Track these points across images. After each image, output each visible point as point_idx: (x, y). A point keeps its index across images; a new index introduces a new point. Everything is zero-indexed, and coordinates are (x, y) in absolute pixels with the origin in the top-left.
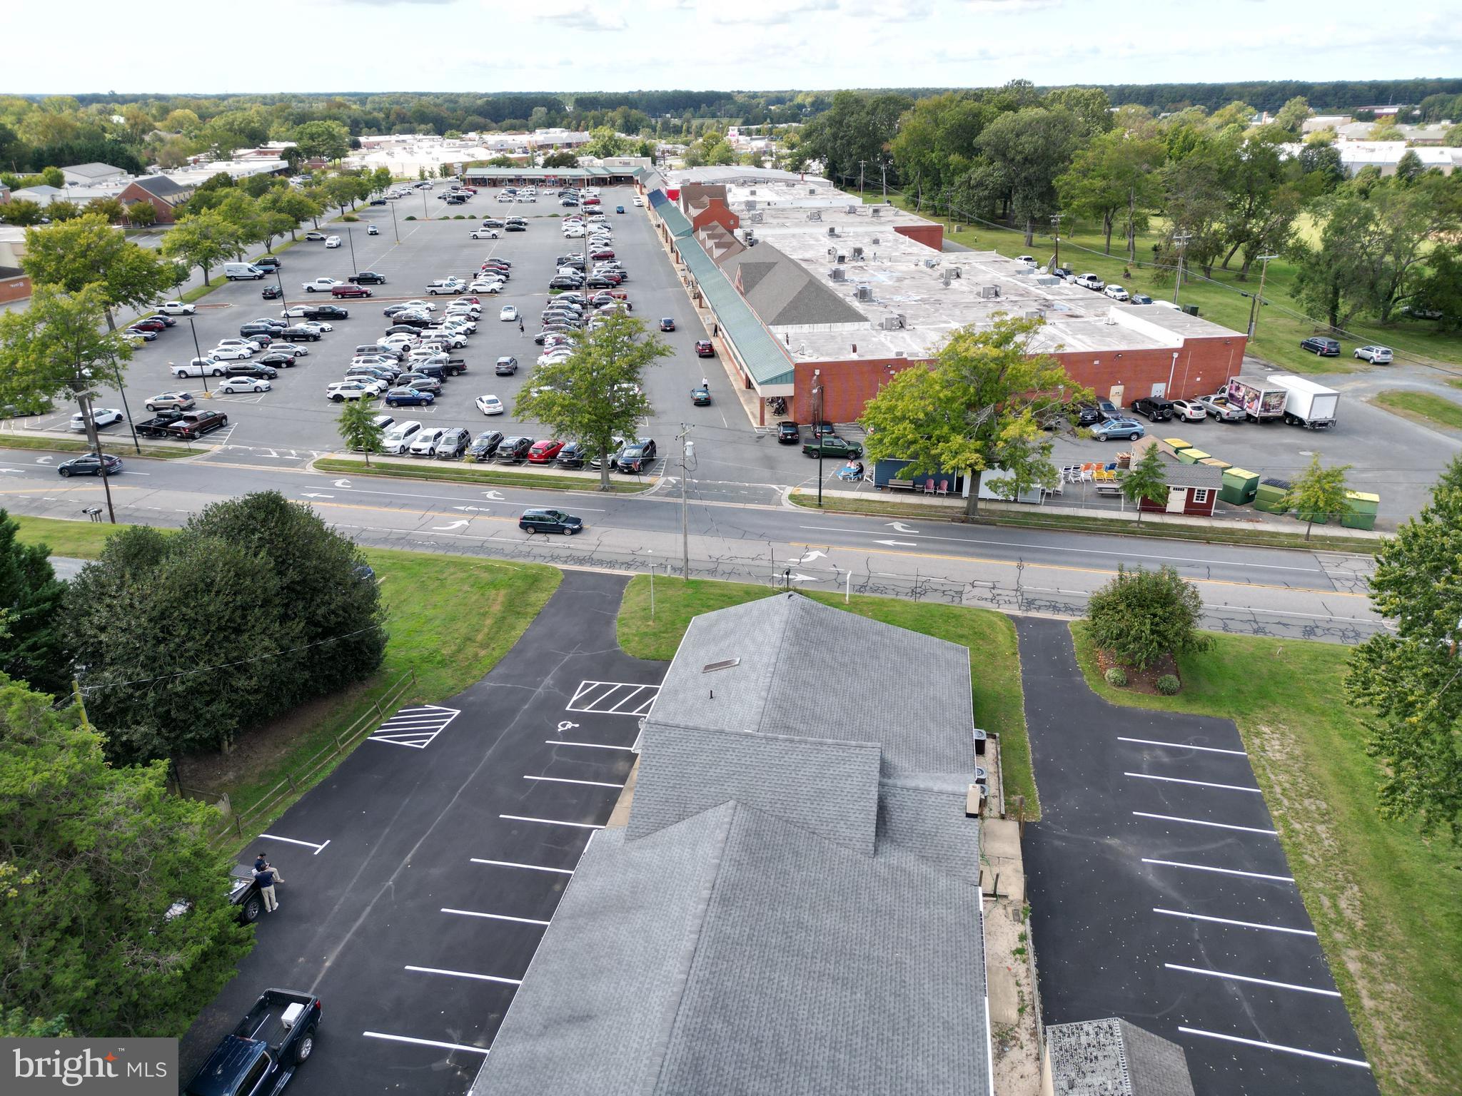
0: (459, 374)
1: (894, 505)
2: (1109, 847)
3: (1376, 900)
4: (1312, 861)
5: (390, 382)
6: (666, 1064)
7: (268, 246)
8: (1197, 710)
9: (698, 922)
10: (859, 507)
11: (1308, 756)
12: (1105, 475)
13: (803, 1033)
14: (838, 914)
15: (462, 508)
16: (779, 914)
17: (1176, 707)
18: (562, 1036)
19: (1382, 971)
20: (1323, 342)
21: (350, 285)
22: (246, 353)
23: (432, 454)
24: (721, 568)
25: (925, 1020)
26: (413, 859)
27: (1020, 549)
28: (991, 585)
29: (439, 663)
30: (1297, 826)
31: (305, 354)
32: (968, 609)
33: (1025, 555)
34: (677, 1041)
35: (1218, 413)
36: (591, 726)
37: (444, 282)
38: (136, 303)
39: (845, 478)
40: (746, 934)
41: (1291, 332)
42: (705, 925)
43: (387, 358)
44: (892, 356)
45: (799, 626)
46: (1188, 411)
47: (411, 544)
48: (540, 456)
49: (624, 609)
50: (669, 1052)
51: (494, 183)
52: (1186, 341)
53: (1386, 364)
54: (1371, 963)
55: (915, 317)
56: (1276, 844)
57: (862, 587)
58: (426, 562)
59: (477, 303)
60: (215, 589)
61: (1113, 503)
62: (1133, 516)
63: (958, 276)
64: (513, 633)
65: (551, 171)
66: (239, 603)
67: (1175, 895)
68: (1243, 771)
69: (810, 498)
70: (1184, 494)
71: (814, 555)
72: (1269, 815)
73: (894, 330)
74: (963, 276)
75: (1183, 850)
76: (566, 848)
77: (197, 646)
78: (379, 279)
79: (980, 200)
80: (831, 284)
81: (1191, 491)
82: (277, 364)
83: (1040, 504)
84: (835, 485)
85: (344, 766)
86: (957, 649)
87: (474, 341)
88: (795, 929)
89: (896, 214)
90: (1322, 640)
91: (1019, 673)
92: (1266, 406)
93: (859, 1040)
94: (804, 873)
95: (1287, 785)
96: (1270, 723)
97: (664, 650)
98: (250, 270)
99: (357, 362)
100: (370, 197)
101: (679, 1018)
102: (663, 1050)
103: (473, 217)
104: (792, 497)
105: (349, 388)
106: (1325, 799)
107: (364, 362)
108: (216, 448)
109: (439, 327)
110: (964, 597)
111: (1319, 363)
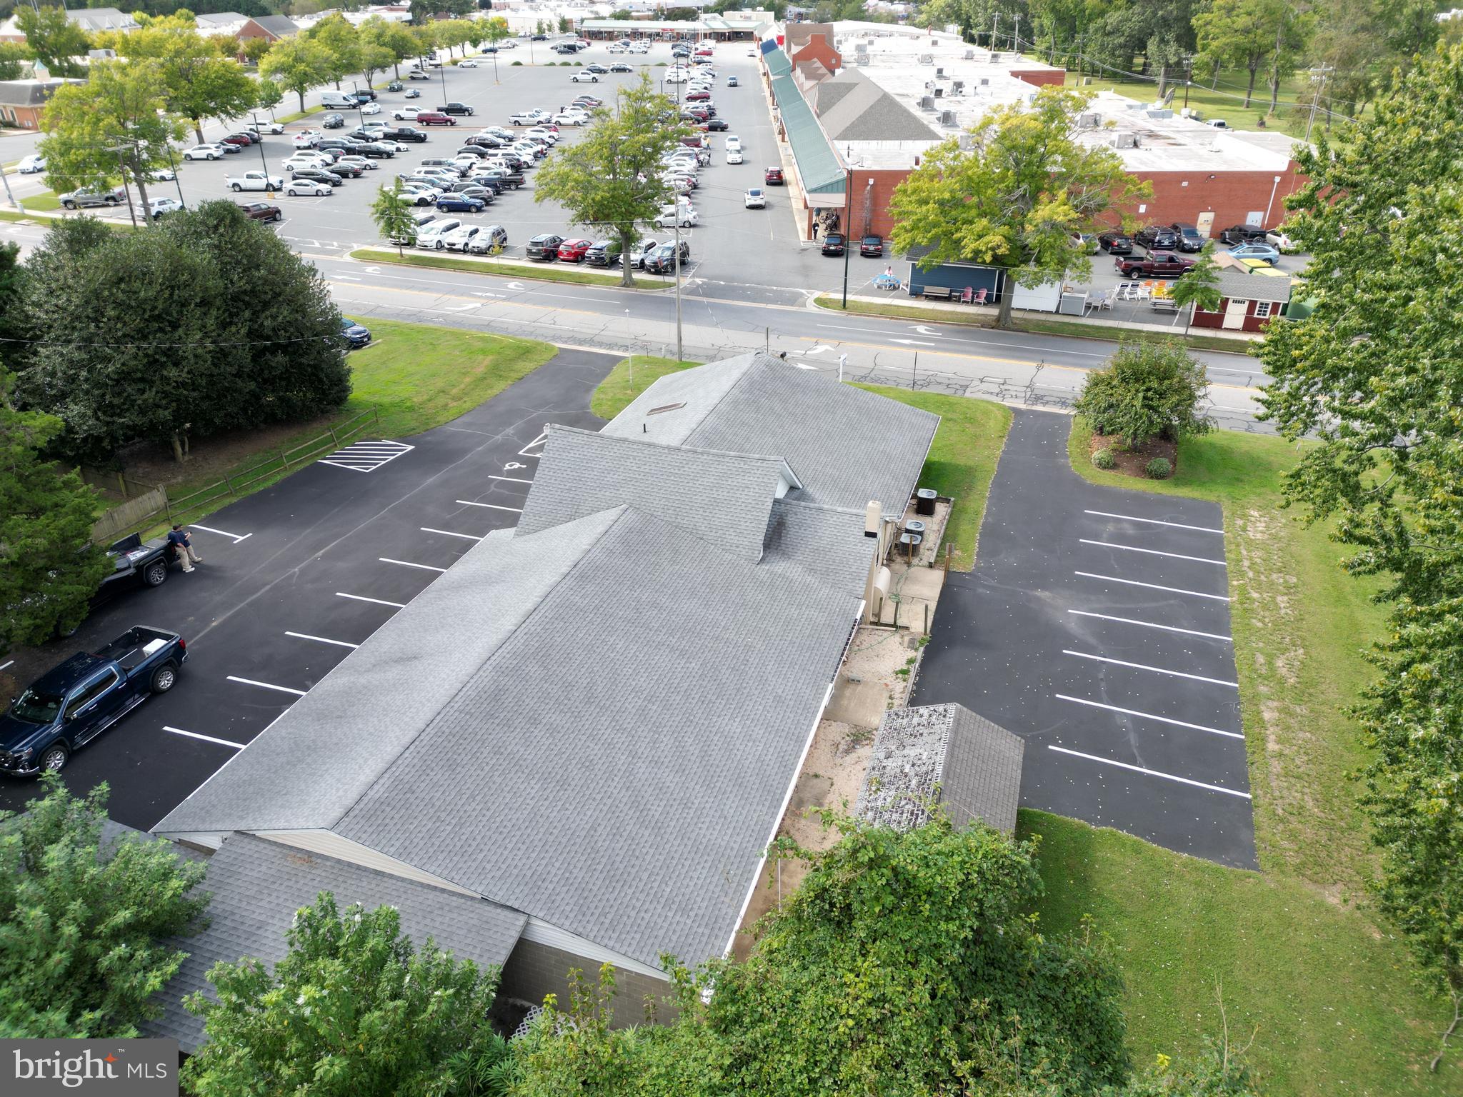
0: (517, 189)
2: (1038, 599)
3: (1320, 662)
4: (1260, 625)
5: (447, 190)
6: (465, 689)
7: (369, 81)
9: (548, 589)
10: (884, 311)
11: (1293, 538)
12: (1165, 292)
13: (620, 685)
14: (700, 602)
17: (1161, 489)
18: (385, 671)
19: (1300, 722)
21: (437, 113)
23: (464, 251)
25: (757, 692)
27: (1044, 352)
29: (407, 408)
30: (1255, 595)
31: (374, 168)
32: (968, 400)
33: (1049, 358)
37: (527, 114)
38: (224, 117)
40: (594, 604)
42: (554, 592)
46: (1282, 240)
47: (420, 319)
48: (569, 254)
49: (608, 381)
51: (610, 36)
52: (1292, 162)
54: (1290, 714)
56: (1225, 608)
57: (863, 376)
58: (428, 331)
59: (556, 130)
61: (1167, 317)
62: (1182, 330)
65: (669, 25)
67: (1095, 641)
69: (837, 301)
70: (1244, 307)
71: (821, 349)
72: (1227, 584)
75: (1118, 606)
78: (467, 110)
80: (914, 109)
81: (1252, 304)
82: (344, 174)
83: (1085, 316)
84: (868, 292)
85: (287, 481)
86: (928, 416)
87: (540, 162)
89: (1022, 61)
91: (999, 453)
94: (677, 567)
95: (1258, 561)
96: (1260, 508)
98: (346, 99)
100: (482, 45)
101: (494, 658)
102: (466, 679)
103: (579, 64)
104: (818, 300)
106: (1297, 576)
107: (427, 172)
110: (968, 390)
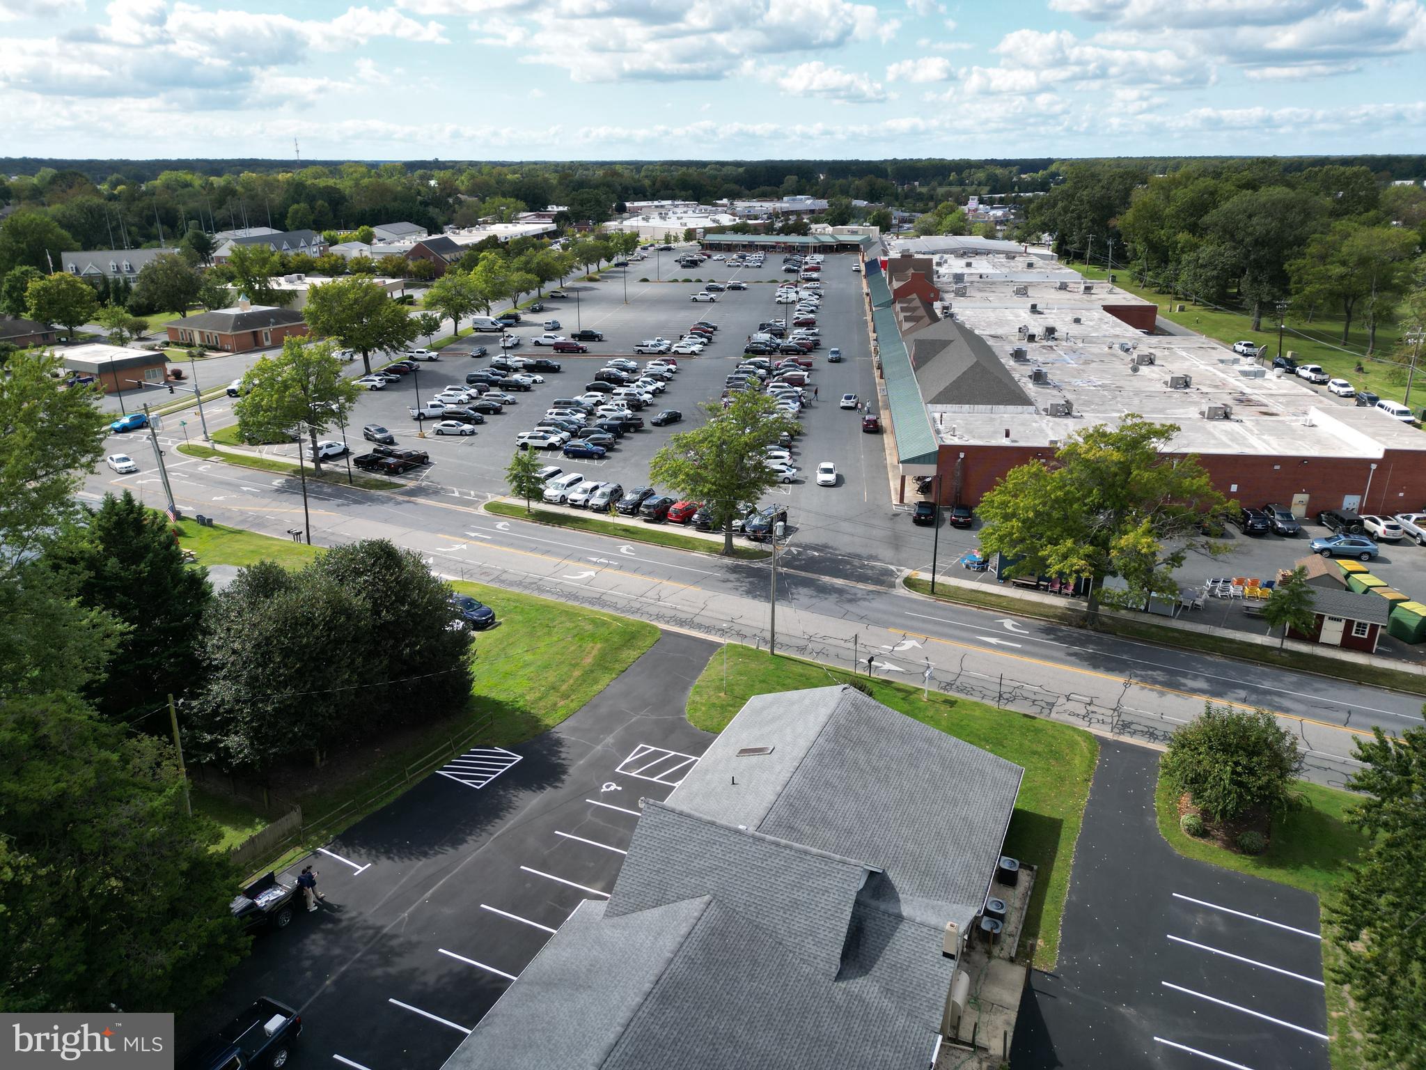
0: (635, 431)
1: (1013, 600)
2: (1122, 1017)
5: (574, 435)
7: (515, 303)
9: (630, 1014)
10: (975, 598)
12: (1259, 593)
14: (775, 1035)
15: (595, 560)
16: (713, 1023)
21: (572, 341)
22: (465, 398)
24: (811, 646)
26: (433, 894)
28: (1088, 700)
31: (513, 403)
32: (1054, 725)
33: (1137, 671)
36: (632, 791)
37: (653, 342)
38: (389, 350)
39: (968, 566)
40: (672, 1037)
42: (636, 1019)
43: (578, 411)
44: (1044, 443)
45: (842, 721)
46: (1381, 529)
47: (540, 590)
48: (678, 516)
49: (704, 676)
51: (729, 248)
52: (1387, 452)
55: (1087, 403)
57: (948, 684)
58: (546, 608)
59: (675, 364)
61: (1258, 625)
62: (1278, 642)
63: (1151, 362)
64: (594, 687)
65: (782, 238)
68: (1307, 956)
69: (924, 583)
70: (1341, 626)
71: (909, 644)
72: (1325, 1014)
73: (1059, 417)
74: (1156, 363)
75: (1207, 1035)
76: (560, 908)
78: (597, 336)
79: (1207, 281)
80: (1010, 363)
81: (1349, 624)
82: (485, 410)
83: (1173, 617)
84: (953, 572)
85: (408, 796)
86: (1011, 769)
87: (659, 400)
88: (724, 1042)
89: (1111, 292)
91: (1084, 802)
94: (755, 984)
98: (493, 323)
99: (551, 414)
100: (615, 259)
103: (699, 281)
104: (906, 580)
105: (535, 438)
107: (557, 414)
108: (411, 484)
109: (632, 385)
110: (1055, 709)
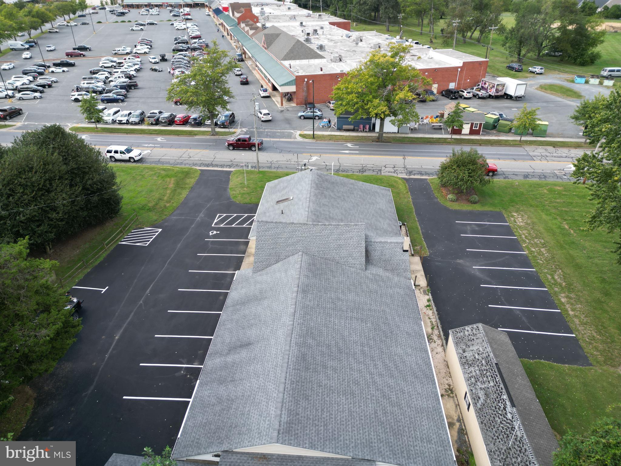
0: (135, 89)
1: (346, 136)
2: (459, 264)
3: (569, 274)
4: (541, 262)
6: (290, 358)
7: (30, 34)
8: (487, 208)
9: (294, 300)
10: (331, 138)
11: (533, 223)
12: (434, 120)
13: (348, 341)
14: (354, 294)
15: (147, 145)
16: (329, 295)
17: (477, 208)
18: (238, 353)
19: (575, 301)
20: (516, 65)
21: (74, 51)
22: (27, 82)
23: (128, 123)
24: (273, 165)
25: (398, 332)
26: (150, 291)
27: (403, 151)
28: (393, 166)
29: (148, 210)
30: (533, 250)
31: (57, 82)
32: (385, 176)
33: (405, 154)
34: (294, 349)
35: (477, 94)
36: (225, 232)
37: (121, 49)
39: (323, 126)
40: (316, 304)
41: (501, 63)
42: (297, 301)
43: (98, 82)
44: (339, 72)
45: (317, 182)
46: (465, 94)
48: (180, 121)
49: (231, 184)
50: (291, 353)
51: (138, 6)
52: (464, 63)
53: (541, 74)
54: (570, 298)
56: (526, 257)
57: (338, 170)
58: (134, 168)
59: (138, 57)
60: (34, 170)
61: (439, 131)
62: (449, 136)
63: (361, 41)
64: (181, 196)
66: (47, 177)
67: (488, 279)
68: (508, 231)
69: (309, 135)
70: (469, 126)
71: (314, 158)
72: (522, 246)
73: (338, 62)
74: (363, 41)
75: (489, 262)
76: (223, 282)
77: (29, 198)
78: (88, 48)
79: (365, 11)
80: (306, 43)
81: (472, 124)
82: (44, 86)
83: (409, 133)
84: (319, 129)
85: (109, 256)
86: (385, 189)
87: (140, 74)
89: (329, 17)
90: (532, 179)
91: (410, 200)
92: (497, 91)
93: (372, 342)
94: (337, 279)
95: (527, 235)
96: (517, 212)
97: (254, 200)
98: (22, 45)
99: (84, 84)
100: (77, 13)
101: (292, 340)
102: (288, 352)
103: (130, 21)
104: (300, 135)
105: (81, 95)
106: (543, 239)
107: (87, 84)
108: (19, 124)
110: (382, 172)
111: (514, 74)
